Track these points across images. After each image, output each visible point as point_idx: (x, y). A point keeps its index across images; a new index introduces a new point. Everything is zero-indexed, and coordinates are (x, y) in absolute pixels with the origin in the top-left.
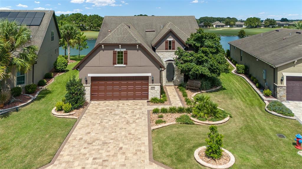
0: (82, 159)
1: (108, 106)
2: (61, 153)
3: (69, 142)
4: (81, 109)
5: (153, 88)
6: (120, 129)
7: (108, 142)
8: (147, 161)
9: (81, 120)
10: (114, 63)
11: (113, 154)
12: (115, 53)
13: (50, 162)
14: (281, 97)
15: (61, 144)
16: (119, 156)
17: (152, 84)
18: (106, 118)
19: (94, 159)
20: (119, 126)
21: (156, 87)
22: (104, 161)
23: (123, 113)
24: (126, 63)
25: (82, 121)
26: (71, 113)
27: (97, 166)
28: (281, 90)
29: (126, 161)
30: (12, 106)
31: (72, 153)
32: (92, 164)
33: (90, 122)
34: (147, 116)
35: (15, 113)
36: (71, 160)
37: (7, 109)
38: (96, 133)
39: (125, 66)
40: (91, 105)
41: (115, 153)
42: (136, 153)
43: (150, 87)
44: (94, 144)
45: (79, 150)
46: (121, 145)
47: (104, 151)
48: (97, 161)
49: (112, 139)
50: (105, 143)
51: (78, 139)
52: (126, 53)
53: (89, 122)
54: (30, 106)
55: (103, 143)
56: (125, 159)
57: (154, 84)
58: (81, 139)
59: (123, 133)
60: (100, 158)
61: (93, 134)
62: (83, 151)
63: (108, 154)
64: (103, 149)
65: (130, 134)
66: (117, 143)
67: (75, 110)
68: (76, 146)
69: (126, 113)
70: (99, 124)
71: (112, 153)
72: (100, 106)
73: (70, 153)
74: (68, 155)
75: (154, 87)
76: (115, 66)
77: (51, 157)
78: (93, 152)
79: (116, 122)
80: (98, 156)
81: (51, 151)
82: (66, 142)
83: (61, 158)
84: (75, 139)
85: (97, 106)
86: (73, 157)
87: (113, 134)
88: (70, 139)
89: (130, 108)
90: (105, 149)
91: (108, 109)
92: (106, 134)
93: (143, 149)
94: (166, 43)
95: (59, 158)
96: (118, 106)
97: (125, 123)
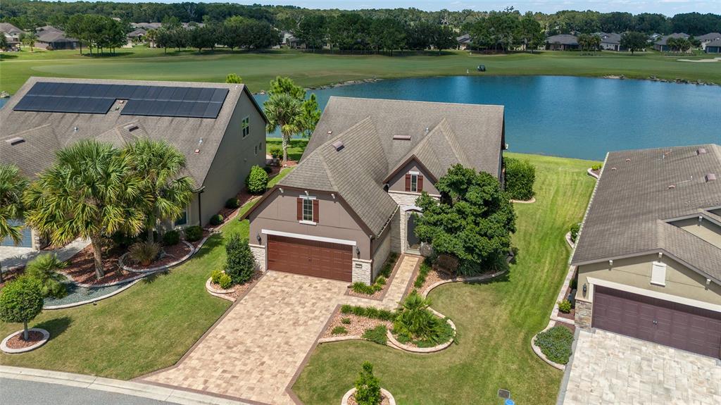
0: (210, 368)
1: (286, 284)
2: (192, 354)
3: (207, 340)
4: (247, 285)
5: (359, 266)
6: (279, 332)
7: (253, 350)
8: (283, 389)
9: (238, 305)
10: (299, 218)
11: (248, 370)
12: (299, 202)
13: (174, 364)
14: (581, 319)
15: (196, 340)
16: (254, 374)
17: (357, 259)
18: (271, 308)
19: (224, 371)
20: (281, 327)
21: (363, 264)
22: (234, 377)
23: (300, 303)
24: (316, 220)
25: (238, 308)
26: (229, 291)
27: (222, 382)
28: (581, 307)
29: (259, 383)
30: (161, 265)
31: (203, 357)
32: (217, 379)
33: (248, 311)
34: (329, 316)
35: (162, 277)
36: (198, 368)
37: (153, 269)
38: (245, 333)
39: (315, 223)
40: (265, 278)
41: (251, 369)
42: (276, 376)
43: (354, 263)
44: (235, 349)
45: (213, 355)
46: (266, 359)
47: (240, 363)
48: (226, 375)
49: (259, 347)
50: (248, 351)
51: (219, 336)
52: (316, 204)
53: (245, 312)
54: (184, 265)
55: (246, 350)
56: (258, 381)
57: (360, 260)
58: (223, 337)
59: (279, 340)
60: (230, 372)
61: (240, 333)
62: (217, 357)
63: (243, 368)
64: (240, 360)
65: (287, 343)
66: (262, 354)
67: (238, 286)
68: (212, 348)
69: (304, 304)
70: (258, 317)
71: (248, 368)
72: (276, 283)
73: (200, 357)
74: (198, 359)
75: (361, 265)
76: (301, 222)
77: (178, 357)
78: (227, 361)
79: (281, 318)
80: (230, 369)
81: (180, 349)
82: (203, 339)
83: (189, 362)
84: (215, 337)
85: (271, 284)
86: (201, 364)
87: (266, 338)
88: (210, 335)
89: (314, 296)
90: (243, 360)
91: (283, 291)
92: (257, 336)
93: (288, 370)
94: (406, 178)
95: (186, 361)
96: (301, 288)
97: (291, 322)
